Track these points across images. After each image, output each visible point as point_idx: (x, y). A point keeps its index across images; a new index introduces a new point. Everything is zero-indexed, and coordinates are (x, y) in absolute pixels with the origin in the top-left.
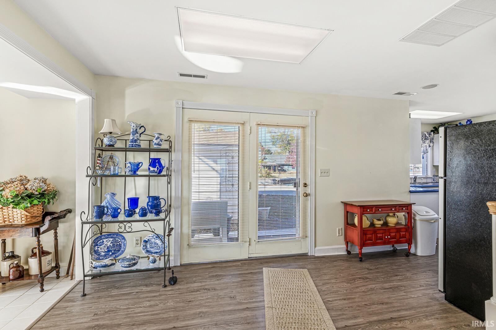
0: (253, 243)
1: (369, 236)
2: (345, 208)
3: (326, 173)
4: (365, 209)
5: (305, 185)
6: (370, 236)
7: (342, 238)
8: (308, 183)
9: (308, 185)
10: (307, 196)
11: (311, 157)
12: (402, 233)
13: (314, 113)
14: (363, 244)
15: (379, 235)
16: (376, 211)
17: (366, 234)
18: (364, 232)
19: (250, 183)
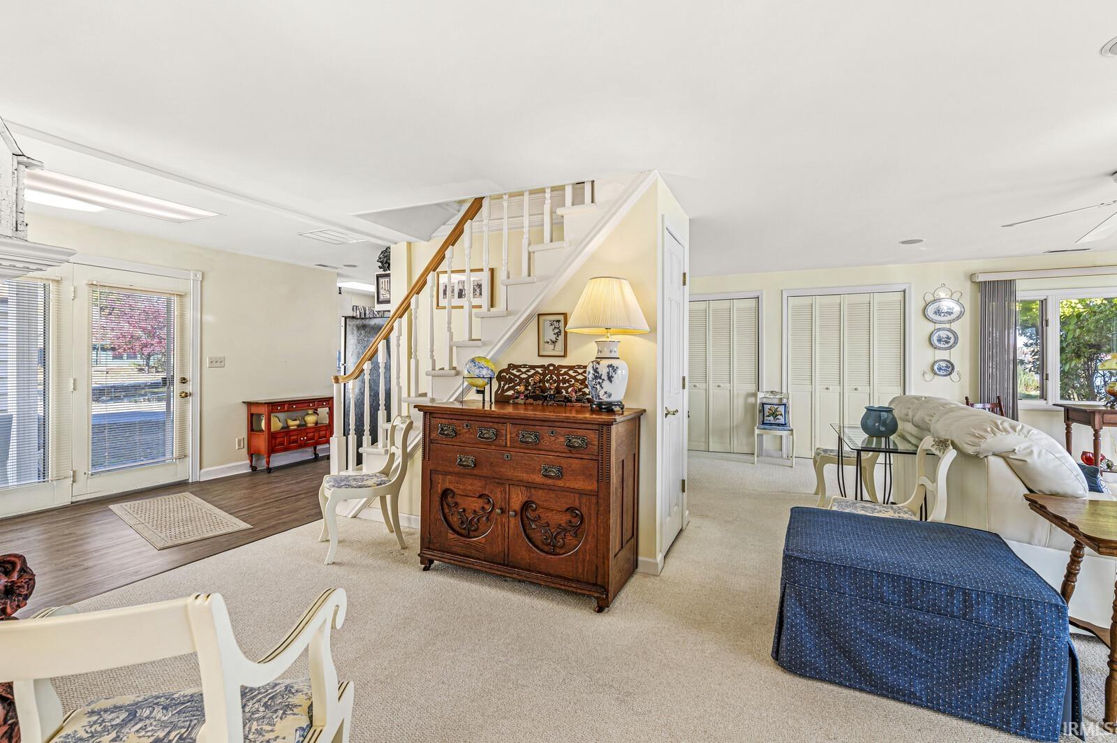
0: (81, 477)
1: (279, 440)
2: (249, 410)
3: (218, 363)
4: (274, 406)
5: (184, 381)
6: (282, 439)
7: (245, 451)
8: (189, 376)
9: (188, 379)
10: (186, 396)
11: (193, 340)
12: (321, 433)
13: (199, 276)
14: (272, 450)
15: (292, 438)
16: (289, 408)
17: (276, 438)
18: (273, 436)
19: (75, 380)
